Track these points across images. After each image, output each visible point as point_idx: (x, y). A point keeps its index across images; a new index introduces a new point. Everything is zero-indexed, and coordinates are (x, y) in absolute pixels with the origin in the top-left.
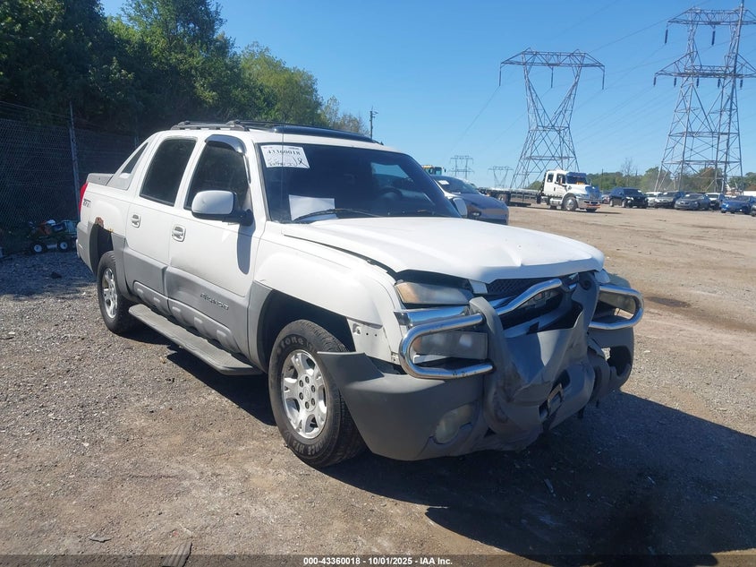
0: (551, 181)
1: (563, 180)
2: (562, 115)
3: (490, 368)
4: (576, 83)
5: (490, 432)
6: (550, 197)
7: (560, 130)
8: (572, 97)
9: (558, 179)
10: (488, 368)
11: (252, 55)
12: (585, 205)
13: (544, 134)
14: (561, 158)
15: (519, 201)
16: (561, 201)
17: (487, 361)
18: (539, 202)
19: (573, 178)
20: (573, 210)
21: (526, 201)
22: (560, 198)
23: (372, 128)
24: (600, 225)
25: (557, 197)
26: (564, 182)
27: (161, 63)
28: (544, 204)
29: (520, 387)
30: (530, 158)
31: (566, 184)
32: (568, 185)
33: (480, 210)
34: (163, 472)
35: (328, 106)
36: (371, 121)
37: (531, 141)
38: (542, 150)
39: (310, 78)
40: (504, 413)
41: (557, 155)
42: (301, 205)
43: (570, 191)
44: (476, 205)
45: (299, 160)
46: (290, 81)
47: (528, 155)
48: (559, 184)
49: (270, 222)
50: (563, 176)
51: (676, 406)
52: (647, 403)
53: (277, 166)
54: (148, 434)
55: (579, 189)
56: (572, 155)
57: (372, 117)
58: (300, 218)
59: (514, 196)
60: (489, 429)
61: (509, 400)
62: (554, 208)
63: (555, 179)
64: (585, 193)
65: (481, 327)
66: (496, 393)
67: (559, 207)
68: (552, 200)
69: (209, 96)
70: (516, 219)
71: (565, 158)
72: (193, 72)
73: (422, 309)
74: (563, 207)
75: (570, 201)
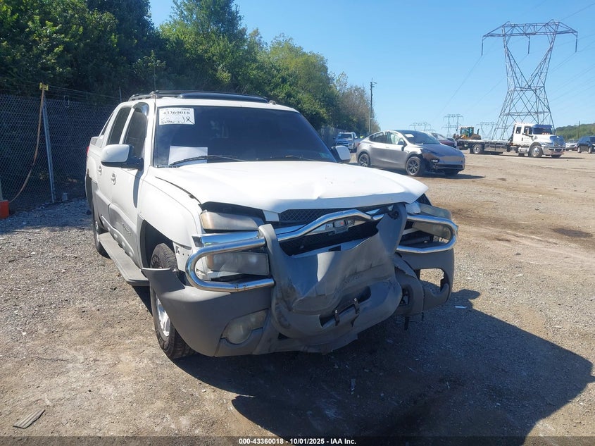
0: (520, 133)
1: (530, 131)
2: (538, 77)
3: (272, 282)
4: (551, 48)
5: (281, 337)
6: (518, 146)
7: (536, 90)
8: (547, 61)
9: (525, 131)
10: (271, 282)
11: (279, 43)
12: (549, 152)
13: (522, 93)
14: (537, 113)
15: (492, 150)
16: (528, 149)
17: (270, 276)
18: (508, 151)
19: (539, 130)
20: (539, 156)
21: (498, 150)
22: (527, 146)
23: (372, 95)
24: (553, 169)
25: (524, 146)
26: (530, 133)
27: (191, 54)
28: (513, 152)
29: (296, 299)
30: (509, 114)
31: (533, 135)
32: (534, 135)
33: (438, 157)
34: (60, 357)
35: (339, 80)
36: (371, 90)
37: (510, 100)
38: (520, 107)
39: (322, 59)
40: (286, 320)
41: (533, 110)
42: (177, 153)
43: (536, 141)
44: (435, 153)
45: (188, 118)
46: (306, 62)
47: (507, 111)
48: (526, 135)
49: (152, 167)
50: (530, 128)
51: (516, 323)
52: (491, 318)
53: (168, 123)
54: (71, 328)
55: (544, 139)
56: (546, 110)
57: (372, 86)
58: (175, 163)
59: (488, 146)
60: (280, 334)
61: (290, 309)
62: (522, 155)
63: (522, 131)
64: (550, 141)
65: (261, 250)
66: (277, 304)
67: (527, 155)
68: (520, 148)
69: (225, 76)
70: (480, 165)
71: (541, 113)
72: (214, 58)
73: (215, 234)
74: (530, 155)
75: (536, 149)
